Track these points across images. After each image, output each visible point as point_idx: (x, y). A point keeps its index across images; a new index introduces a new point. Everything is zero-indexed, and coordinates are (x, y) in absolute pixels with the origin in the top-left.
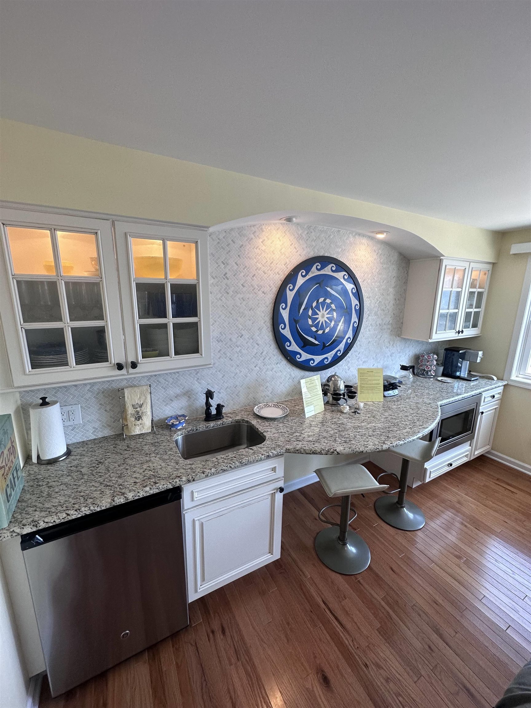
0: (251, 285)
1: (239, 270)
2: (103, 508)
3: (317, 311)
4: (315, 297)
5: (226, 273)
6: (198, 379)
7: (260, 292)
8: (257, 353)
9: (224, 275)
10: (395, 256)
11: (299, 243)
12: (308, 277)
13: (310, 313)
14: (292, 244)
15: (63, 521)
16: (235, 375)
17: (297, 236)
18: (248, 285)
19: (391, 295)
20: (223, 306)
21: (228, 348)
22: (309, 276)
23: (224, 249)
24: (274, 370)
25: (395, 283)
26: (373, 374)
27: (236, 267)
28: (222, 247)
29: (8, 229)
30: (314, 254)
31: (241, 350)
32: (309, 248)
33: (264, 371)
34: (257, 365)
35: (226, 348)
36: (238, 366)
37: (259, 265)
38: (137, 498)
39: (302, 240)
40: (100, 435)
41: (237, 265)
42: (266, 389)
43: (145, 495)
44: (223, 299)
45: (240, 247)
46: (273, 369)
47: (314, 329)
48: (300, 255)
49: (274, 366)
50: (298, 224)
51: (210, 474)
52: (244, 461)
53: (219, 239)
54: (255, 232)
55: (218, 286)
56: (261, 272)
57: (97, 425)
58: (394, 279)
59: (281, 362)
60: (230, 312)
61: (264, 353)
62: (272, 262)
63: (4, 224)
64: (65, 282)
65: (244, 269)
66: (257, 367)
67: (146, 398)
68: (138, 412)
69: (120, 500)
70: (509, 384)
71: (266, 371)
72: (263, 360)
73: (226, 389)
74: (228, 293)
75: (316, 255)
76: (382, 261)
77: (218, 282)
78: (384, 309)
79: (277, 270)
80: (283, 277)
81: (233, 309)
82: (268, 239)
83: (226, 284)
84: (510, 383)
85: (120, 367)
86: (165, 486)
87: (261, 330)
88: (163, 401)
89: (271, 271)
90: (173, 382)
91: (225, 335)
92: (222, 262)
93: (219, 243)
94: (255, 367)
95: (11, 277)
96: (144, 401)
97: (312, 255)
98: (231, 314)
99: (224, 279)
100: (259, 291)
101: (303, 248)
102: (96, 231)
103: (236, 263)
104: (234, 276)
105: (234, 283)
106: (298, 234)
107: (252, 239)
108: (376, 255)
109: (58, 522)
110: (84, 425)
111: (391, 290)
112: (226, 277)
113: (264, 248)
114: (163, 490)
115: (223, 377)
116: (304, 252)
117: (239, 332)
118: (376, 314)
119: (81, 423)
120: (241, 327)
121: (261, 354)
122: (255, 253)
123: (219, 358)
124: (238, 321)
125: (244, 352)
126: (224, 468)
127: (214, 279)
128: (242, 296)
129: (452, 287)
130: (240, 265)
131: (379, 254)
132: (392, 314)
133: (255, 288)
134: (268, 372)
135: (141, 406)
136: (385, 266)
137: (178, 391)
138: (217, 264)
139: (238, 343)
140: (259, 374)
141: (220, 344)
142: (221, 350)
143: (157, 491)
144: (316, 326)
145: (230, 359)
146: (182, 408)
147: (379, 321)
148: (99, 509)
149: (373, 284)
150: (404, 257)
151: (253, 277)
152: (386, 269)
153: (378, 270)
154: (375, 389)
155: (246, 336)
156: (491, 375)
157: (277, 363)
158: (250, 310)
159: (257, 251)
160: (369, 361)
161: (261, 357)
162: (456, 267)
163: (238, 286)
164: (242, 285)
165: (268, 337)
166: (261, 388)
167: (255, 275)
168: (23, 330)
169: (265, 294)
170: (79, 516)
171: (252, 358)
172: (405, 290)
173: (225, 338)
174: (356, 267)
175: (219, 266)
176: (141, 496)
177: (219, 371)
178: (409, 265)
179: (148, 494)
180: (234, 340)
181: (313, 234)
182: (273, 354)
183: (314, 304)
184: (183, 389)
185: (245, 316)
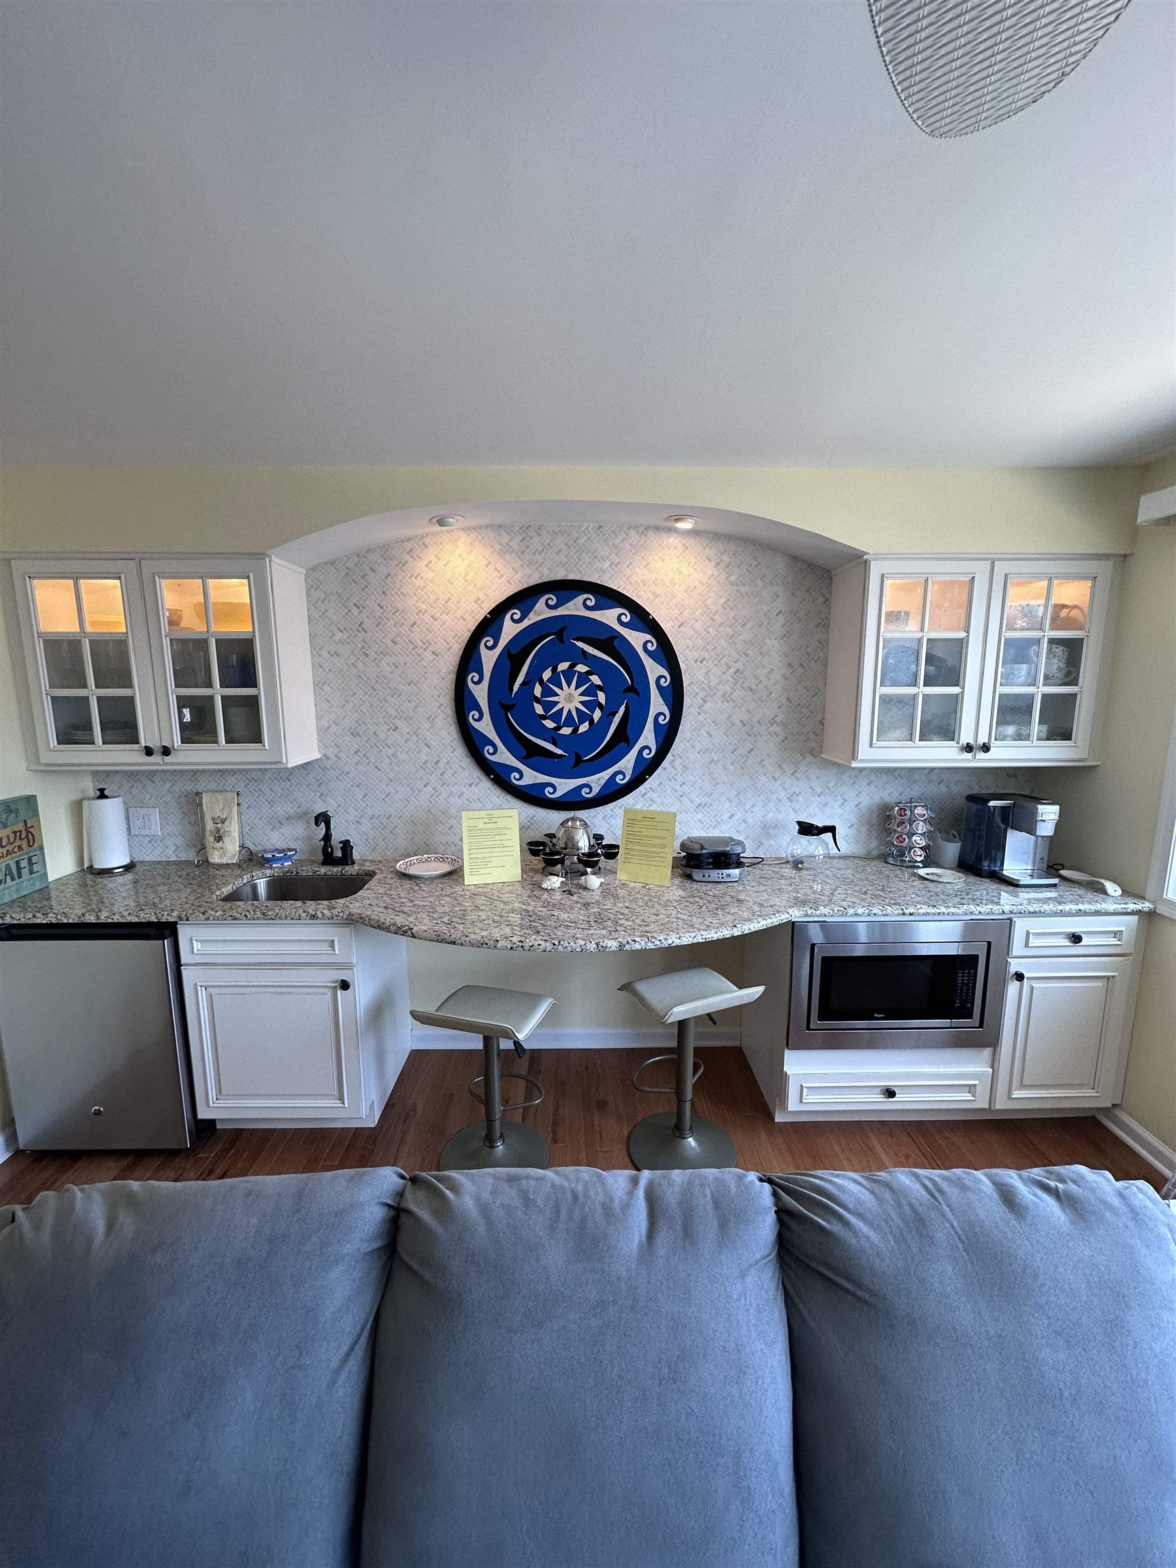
0: (410, 641)
1: (385, 617)
2: (71, 921)
3: (555, 688)
4: (548, 659)
5: (362, 623)
6: (322, 794)
7: (428, 654)
8: (427, 761)
9: (359, 626)
10: (781, 565)
11: (505, 560)
12: (526, 623)
13: (538, 691)
14: (490, 563)
15: (27, 921)
16: (387, 797)
17: (498, 547)
18: (404, 641)
19: (774, 654)
20: (359, 676)
21: (372, 747)
22: (529, 620)
23: (357, 584)
24: (466, 796)
25: (782, 627)
26: (655, 824)
27: (379, 612)
28: (353, 580)
29: (35, 582)
30: (540, 578)
31: (395, 753)
32: (528, 566)
33: (444, 795)
34: (428, 783)
35: (367, 748)
36: (392, 781)
37: (423, 607)
38: (110, 921)
39: (510, 554)
40: (183, 857)
41: (382, 608)
42: (449, 829)
43: (120, 921)
44: (359, 664)
45: (386, 578)
46: (462, 794)
47: (549, 724)
48: (508, 581)
49: (464, 789)
50: (500, 526)
51: (212, 918)
52: (270, 913)
53: (347, 568)
54: (411, 550)
55: (349, 644)
56: (427, 618)
57: (179, 841)
58: (781, 619)
59: (478, 783)
60: (372, 687)
61: (442, 764)
62: (449, 599)
63: (30, 578)
64: (90, 641)
65: (394, 614)
66: (428, 787)
67: (231, 811)
68: (218, 830)
69: (91, 919)
70: (1158, 911)
71: (448, 797)
72: (441, 775)
73: (371, 819)
74: (367, 656)
75: (545, 579)
76: (733, 578)
77: (348, 637)
78: (754, 687)
79: (460, 613)
80: (473, 624)
81: (377, 682)
82: (439, 559)
83: (363, 641)
84: (1161, 909)
85: (149, 751)
86: (147, 916)
87: (434, 719)
88: (268, 822)
89: (447, 614)
90: (282, 795)
91: (366, 725)
92: (355, 604)
93: (347, 574)
94: (425, 786)
95: (36, 635)
96: (228, 815)
97: (535, 580)
98: (375, 690)
99: (359, 632)
100: (425, 650)
101: (514, 569)
102: (118, 575)
103: (379, 605)
104: (377, 626)
105: (377, 638)
106: (501, 544)
107: (406, 562)
108: (715, 567)
109: (23, 921)
110: (163, 839)
111: (772, 643)
112: (363, 629)
113: (430, 575)
114: (144, 921)
115: (364, 797)
116: (518, 576)
117: (391, 722)
118: (726, 697)
119: (160, 834)
120: (393, 713)
121: (436, 764)
122: (414, 586)
123: (357, 764)
124: (387, 702)
125: (402, 756)
126: (235, 914)
127: (342, 632)
128: (392, 660)
129: (922, 630)
130: (387, 607)
131: (723, 565)
132: (783, 700)
133: (416, 646)
134: (452, 800)
135: (223, 822)
136: (744, 590)
137: (290, 810)
138: (346, 607)
139: (390, 742)
140: (434, 800)
141: (358, 739)
142: (358, 750)
143: (136, 920)
144: (556, 717)
145: (376, 767)
146: (297, 839)
147: (739, 715)
148: (66, 921)
149: (711, 630)
150: (810, 564)
151: (412, 626)
152: (749, 597)
153: (722, 601)
154: (653, 857)
155: (405, 728)
156: (1100, 880)
157: (470, 785)
158: (409, 684)
159: (418, 582)
160: (715, 806)
161: (436, 770)
162: (928, 576)
163: (384, 643)
164: (392, 641)
165: (449, 733)
166: (440, 827)
167: (415, 623)
168: (49, 697)
169: (437, 656)
170: (44, 922)
171: (418, 770)
172: (824, 645)
173: (365, 731)
174: (656, 596)
175: (349, 611)
176: (116, 921)
177: (358, 786)
178: (830, 584)
179: (124, 921)
180: (382, 735)
181: (536, 539)
182: (461, 767)
183: (547, 675)
184: (298, 808)
185: (400, 694)
